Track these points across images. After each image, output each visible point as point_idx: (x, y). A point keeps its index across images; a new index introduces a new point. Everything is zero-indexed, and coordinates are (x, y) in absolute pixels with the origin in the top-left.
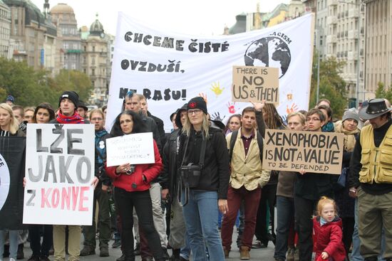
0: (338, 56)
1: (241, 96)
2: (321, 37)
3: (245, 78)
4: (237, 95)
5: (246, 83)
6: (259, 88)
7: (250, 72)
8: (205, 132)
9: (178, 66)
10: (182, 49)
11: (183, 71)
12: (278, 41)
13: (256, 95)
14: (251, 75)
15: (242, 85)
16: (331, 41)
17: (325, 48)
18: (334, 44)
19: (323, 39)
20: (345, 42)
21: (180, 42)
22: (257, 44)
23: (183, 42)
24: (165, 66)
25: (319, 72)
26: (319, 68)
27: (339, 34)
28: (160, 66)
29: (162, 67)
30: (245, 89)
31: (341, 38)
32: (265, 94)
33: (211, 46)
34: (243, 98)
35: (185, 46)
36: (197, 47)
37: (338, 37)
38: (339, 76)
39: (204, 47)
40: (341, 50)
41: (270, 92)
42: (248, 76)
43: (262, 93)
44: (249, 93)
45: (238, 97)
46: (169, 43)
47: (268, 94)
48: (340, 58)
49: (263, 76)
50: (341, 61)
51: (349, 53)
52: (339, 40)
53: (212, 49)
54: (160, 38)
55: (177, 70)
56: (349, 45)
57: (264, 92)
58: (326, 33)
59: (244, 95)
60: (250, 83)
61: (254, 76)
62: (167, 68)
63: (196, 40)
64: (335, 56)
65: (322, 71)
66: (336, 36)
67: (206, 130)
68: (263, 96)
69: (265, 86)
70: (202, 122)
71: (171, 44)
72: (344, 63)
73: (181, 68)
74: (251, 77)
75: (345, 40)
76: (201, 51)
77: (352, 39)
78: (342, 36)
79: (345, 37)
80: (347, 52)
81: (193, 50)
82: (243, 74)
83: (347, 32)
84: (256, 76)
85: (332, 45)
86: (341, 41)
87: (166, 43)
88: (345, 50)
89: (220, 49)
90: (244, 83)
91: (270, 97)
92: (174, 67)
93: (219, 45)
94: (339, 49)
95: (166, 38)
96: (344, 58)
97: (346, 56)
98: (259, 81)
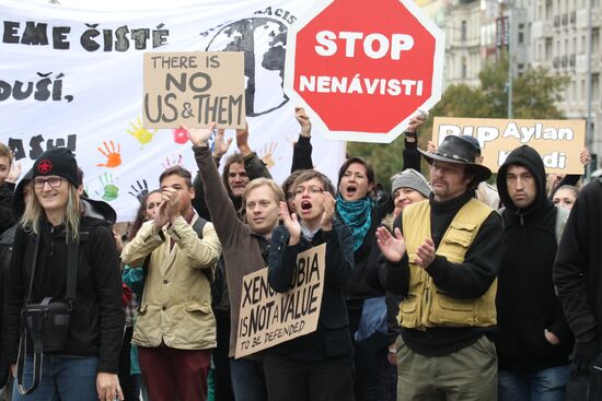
0: (556, 66)
1: (162, 117)
2: (521, 26)
3: (169, 77)
4: (154, 115)
5: (174, 89)
6: (201, 97)
7: (182, 64)
8: (71, 228)
9: (58, 85)
10: (66, 46)
11: (70, 98)
12: (275, 28)
13: (195, 112)
14: (183, 70)
15: (164, 93)
16: (540, 35)
17: (530, 50)
18: (549, 41)
19: (524, 31)
20: (571, 34)
21: (61, 32)
22: (229, 33)
23: (67, 30)
24: (31, 84)
25: (510, 99)
26: (510, 93)
27: (558, 18)
28: (19, 84)
29: (24, 89)
30: (171, 100)
31: (561, 28)
32: (214, 109)
33: (128, 36)
34: (166, 120)
35: (73, 38)
36: (100, 40)
37: (556, 25)
38: (554, 108)
39: (114, 39)
40: (563, 53)
41: (225, 104)
42: (177, 74)
43: (208, 109)
44: (180, 109)
45: (154, 117)
46: (36, 34)
47: (222, 110)
48: (561, 69)
49: (209, 71)
50: (562, 75)
51: (578, 58)
52: (559, 32)
53: (132, 43)
54: (17, 25)
55: (57, 97)
56: (579, 40)
57: (212, 104)
58: (530, 18)
59: (169, 113)
60: (182, 88)
61: (190, 72)
62: (35, 89)
63: (95, 26)
64: (550, 64)
65: (518, 98)
66: (551, 22)
67: (74, 221)
68: (211, 113)
69: (213, 92)
70: (66, 204)
71: (41, 36)
72: (567, 81)
73: (65, 92)
74: (184, 76)
75: (571, 31)
76: (108, 48)
77: (584, 29)
78: (565, 23)
79: (570, 25)
80: (574, 56)
81: (92, 47)
82: (167, 70)
83: (574, 14)
84: (194, 71)
85: (543, 43)
86: (563, 33)
87: (30, 34)
88: (570, 52)
89: (149, 42)
90: (168, 88)
91: (225, 116)
92: (50, 88)
93: (146, 32)
94: (559, 51)
95: (30, 24)
96: (569, 68)
97: (573, 64)
98: (200, 83)
